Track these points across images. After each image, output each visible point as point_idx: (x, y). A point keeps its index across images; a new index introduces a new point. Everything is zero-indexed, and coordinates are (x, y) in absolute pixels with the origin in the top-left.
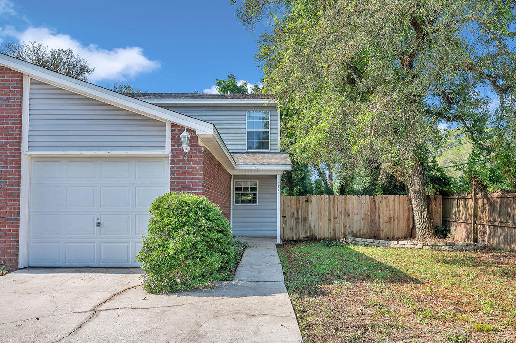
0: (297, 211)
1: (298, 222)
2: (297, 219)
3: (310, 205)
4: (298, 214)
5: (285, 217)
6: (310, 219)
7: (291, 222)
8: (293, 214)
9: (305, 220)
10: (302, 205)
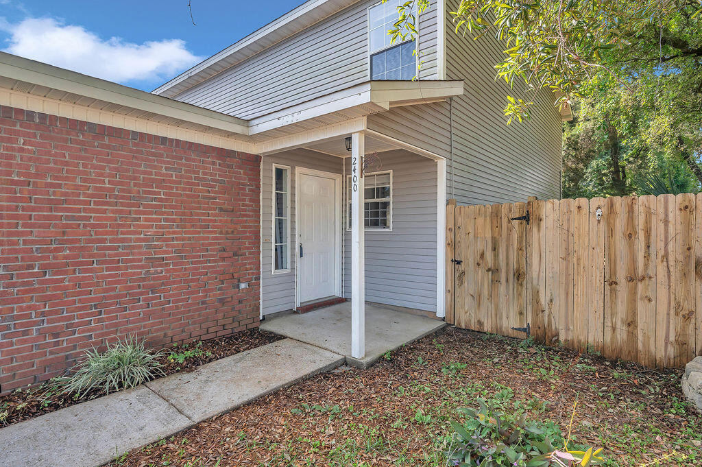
0: (494, 249)
1: (495, 282)
2: (495, 271)
3: (535, 229)
4: (496, 256)
5: (459, 263)
6: (535, 275)
7: (476, 279)
8: (482, 255)
9: (519, 275)
10: (510, 230)
